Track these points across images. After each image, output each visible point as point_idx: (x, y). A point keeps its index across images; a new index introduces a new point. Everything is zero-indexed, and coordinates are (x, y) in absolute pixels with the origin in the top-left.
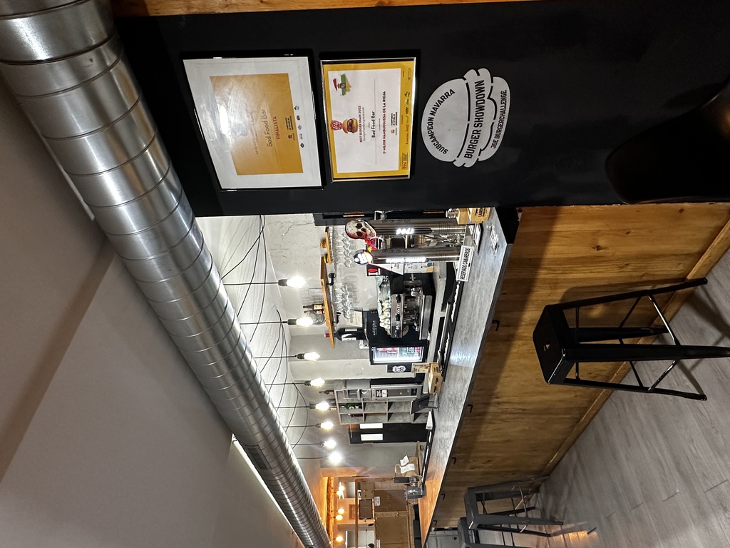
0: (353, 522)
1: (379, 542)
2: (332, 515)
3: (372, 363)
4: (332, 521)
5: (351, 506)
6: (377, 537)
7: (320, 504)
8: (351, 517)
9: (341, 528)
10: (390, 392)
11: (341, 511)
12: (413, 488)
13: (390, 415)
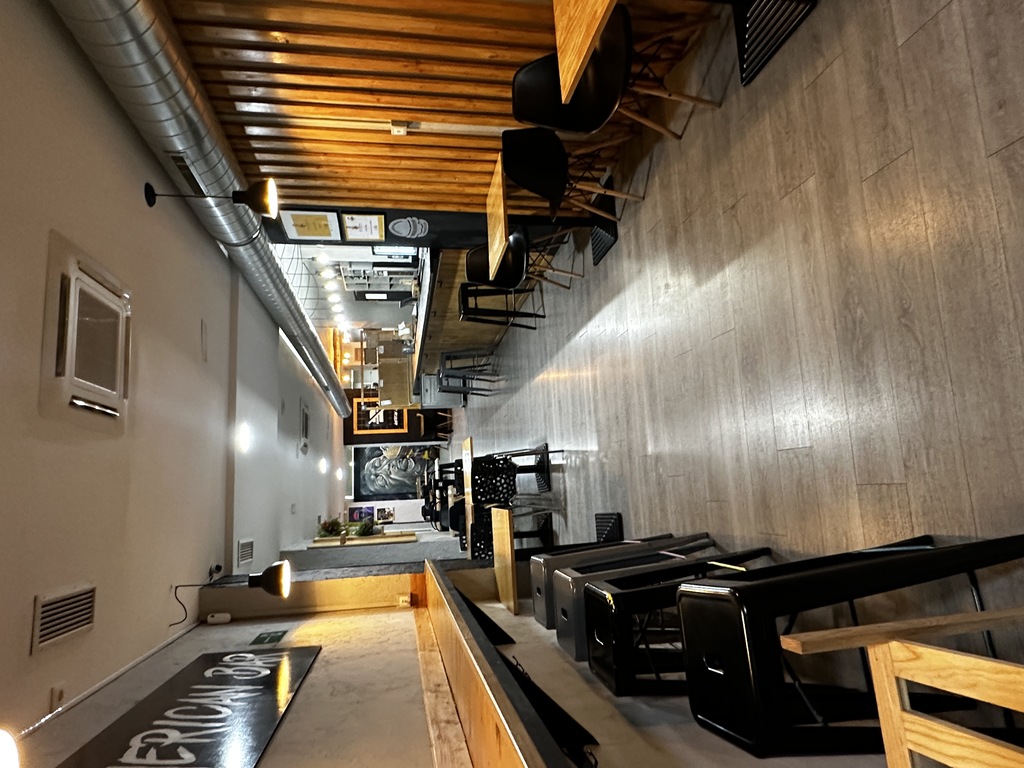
0: (359, 363)
1: (382, 381)
2: (338, 359)
3: (374, 253)
4: (338, 365)
5: (356, 350)
6: (380, 378)
7: (328, 350)
8: (356, 359)
9: (347, 369)
10: (389, 273)
11: (347, 355)
12: (408, 347)
13: (391, 286)
